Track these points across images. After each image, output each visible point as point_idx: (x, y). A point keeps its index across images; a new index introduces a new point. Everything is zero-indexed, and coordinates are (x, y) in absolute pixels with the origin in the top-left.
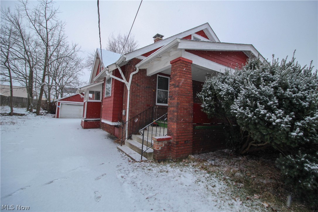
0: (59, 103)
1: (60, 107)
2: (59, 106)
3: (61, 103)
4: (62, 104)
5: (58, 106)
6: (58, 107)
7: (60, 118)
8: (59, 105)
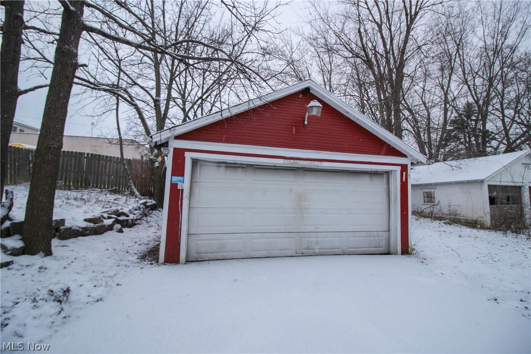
0: (179, 154)
1: (185, 184)
2: (182, 174)
3: (188, 156)
4: (195, 162)
5: (176, 179)
6: (174, 186)
7: (188, 261)
8: (178, 170)
